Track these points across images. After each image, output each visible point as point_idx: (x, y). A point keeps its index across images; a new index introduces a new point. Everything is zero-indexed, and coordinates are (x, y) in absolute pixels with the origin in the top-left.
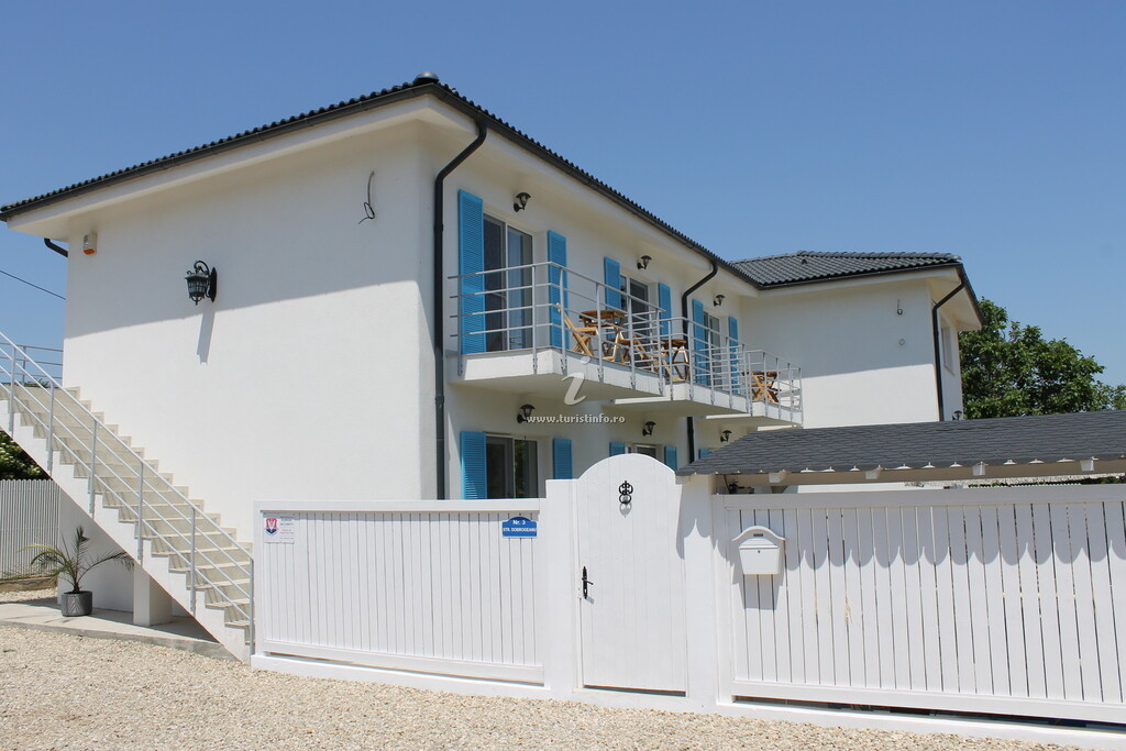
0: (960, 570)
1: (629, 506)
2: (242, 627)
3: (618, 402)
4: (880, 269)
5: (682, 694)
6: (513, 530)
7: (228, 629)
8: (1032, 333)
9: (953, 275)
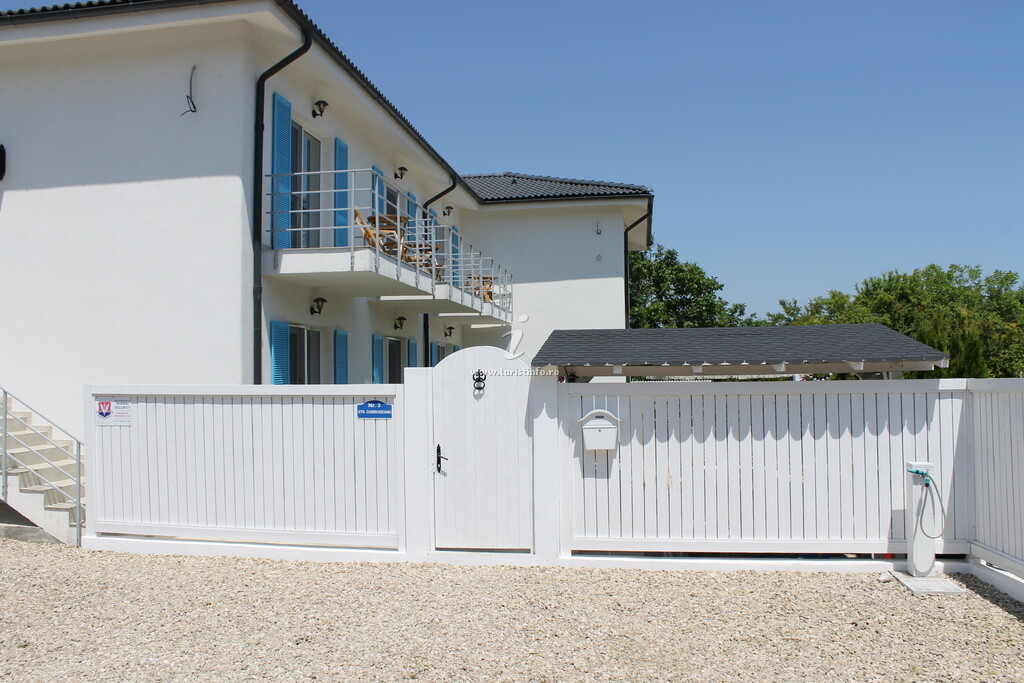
0: (758, 444)
1: (482, 391)
2: (67, 510)
3: (383, 298)
4: (586, 195)
5: (527, 551)
6: (368, 412)
7: (48, 512)
8: (671, 256)
9: (644, 203)
